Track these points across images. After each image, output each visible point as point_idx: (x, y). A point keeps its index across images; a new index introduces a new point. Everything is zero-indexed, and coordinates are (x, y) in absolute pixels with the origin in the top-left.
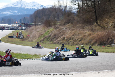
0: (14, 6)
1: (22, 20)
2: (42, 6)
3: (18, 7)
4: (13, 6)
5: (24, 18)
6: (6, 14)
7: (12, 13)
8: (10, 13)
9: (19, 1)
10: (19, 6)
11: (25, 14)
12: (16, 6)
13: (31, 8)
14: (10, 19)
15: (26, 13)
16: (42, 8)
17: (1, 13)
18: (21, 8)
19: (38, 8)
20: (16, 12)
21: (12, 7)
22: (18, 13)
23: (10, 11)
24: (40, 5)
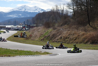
0: (19, 10)
1: (26, 22)
2: (42, 10)
5: (28, 20)
6: (11, 17)
7: (17, 16)
8: (15, 16)
9: (23, 6)
10: (23, 10)
12: (20, 10)
13: (33, 12)
14: (15, 21)
15: (29, 16)
16: (42, 12)
17: (8, 16)
18: (24, 12)
19: (39, 12)
20: (21, 15)
21: (17, 11)
23: (16, 14)
24: (41, 10)
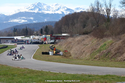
0: (29, 11)
1: (43, 30)
3: (34, 11)
4: (27, 10)
6: (17, 23)
7: (26, 21)
8: (23, 21)
9: (36, 4)
10: (36, 11)
11: (44, 22)
12: (31, 11)
13: (53, 13)
15: (45, 20)
17: (11, 21)
18: (38, 13)
20: (32, 18)
21: (26, 13)
22: (34, 20)
23: (24, 18)
24: (66, 9)
